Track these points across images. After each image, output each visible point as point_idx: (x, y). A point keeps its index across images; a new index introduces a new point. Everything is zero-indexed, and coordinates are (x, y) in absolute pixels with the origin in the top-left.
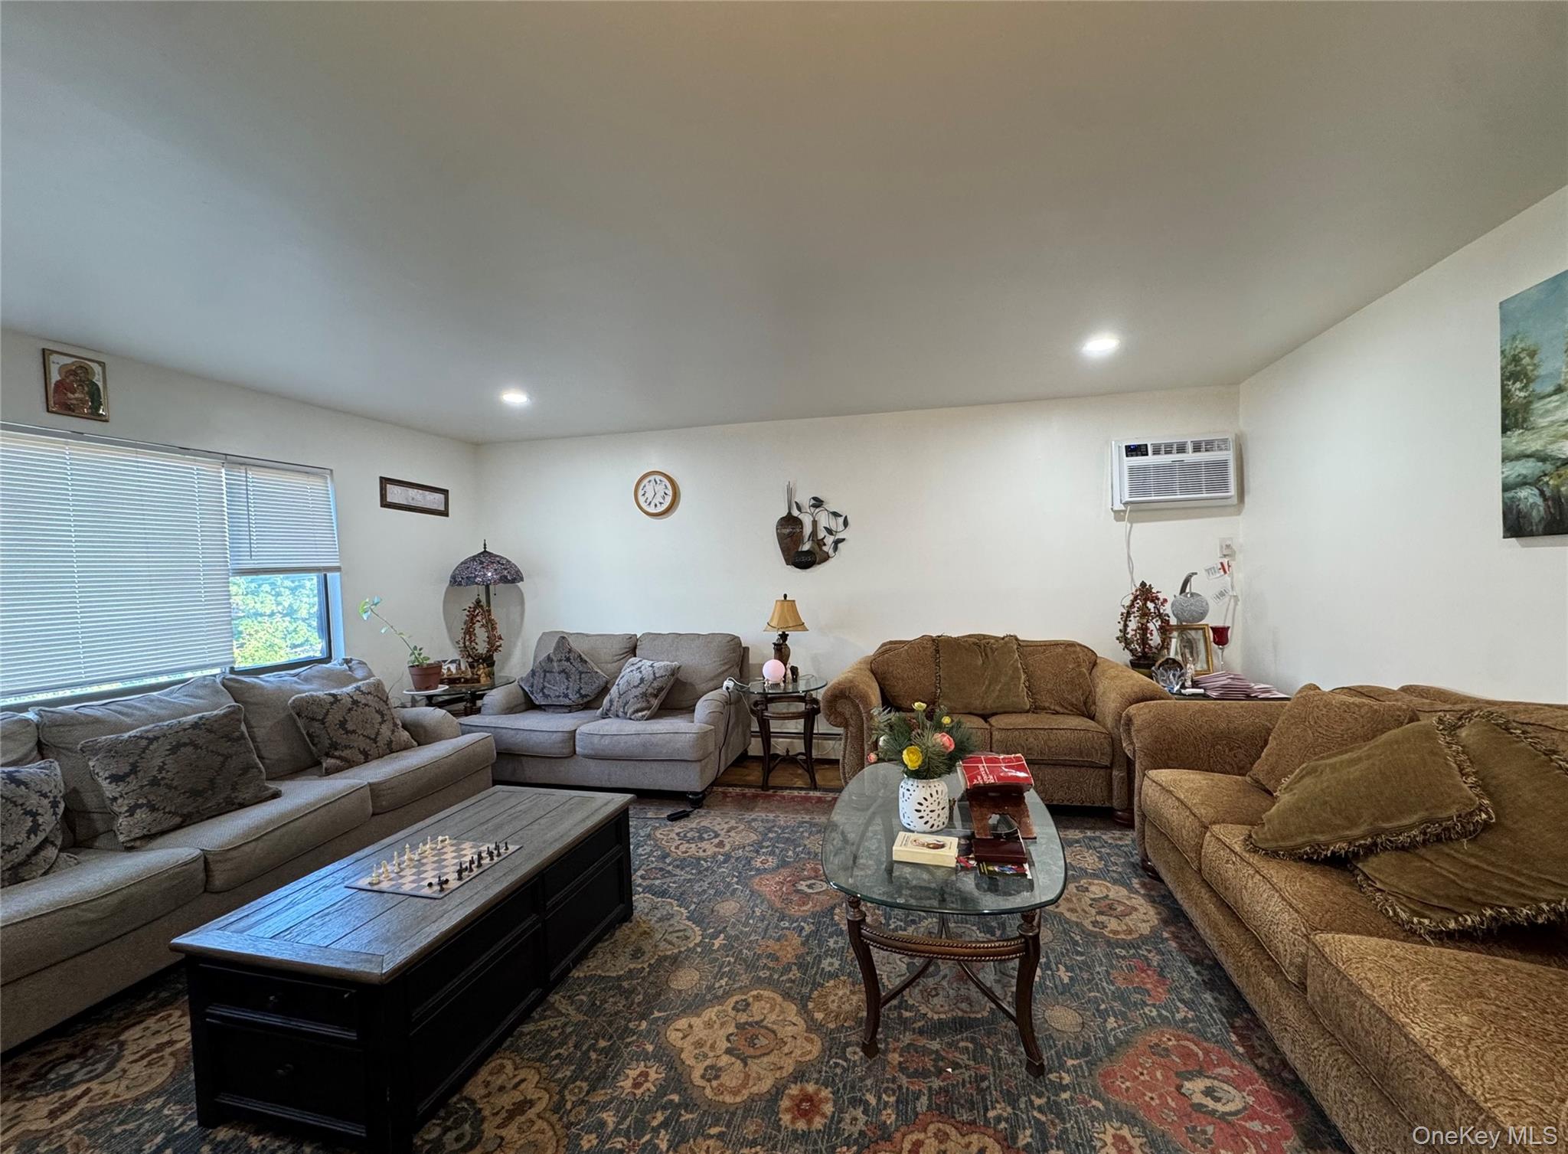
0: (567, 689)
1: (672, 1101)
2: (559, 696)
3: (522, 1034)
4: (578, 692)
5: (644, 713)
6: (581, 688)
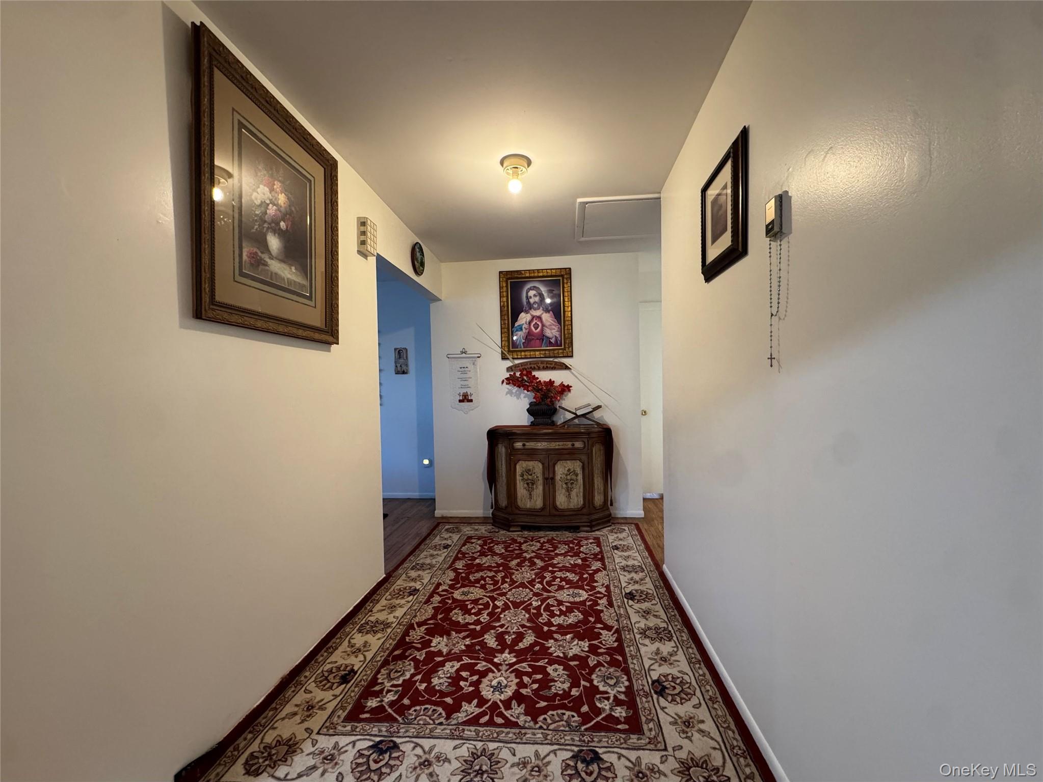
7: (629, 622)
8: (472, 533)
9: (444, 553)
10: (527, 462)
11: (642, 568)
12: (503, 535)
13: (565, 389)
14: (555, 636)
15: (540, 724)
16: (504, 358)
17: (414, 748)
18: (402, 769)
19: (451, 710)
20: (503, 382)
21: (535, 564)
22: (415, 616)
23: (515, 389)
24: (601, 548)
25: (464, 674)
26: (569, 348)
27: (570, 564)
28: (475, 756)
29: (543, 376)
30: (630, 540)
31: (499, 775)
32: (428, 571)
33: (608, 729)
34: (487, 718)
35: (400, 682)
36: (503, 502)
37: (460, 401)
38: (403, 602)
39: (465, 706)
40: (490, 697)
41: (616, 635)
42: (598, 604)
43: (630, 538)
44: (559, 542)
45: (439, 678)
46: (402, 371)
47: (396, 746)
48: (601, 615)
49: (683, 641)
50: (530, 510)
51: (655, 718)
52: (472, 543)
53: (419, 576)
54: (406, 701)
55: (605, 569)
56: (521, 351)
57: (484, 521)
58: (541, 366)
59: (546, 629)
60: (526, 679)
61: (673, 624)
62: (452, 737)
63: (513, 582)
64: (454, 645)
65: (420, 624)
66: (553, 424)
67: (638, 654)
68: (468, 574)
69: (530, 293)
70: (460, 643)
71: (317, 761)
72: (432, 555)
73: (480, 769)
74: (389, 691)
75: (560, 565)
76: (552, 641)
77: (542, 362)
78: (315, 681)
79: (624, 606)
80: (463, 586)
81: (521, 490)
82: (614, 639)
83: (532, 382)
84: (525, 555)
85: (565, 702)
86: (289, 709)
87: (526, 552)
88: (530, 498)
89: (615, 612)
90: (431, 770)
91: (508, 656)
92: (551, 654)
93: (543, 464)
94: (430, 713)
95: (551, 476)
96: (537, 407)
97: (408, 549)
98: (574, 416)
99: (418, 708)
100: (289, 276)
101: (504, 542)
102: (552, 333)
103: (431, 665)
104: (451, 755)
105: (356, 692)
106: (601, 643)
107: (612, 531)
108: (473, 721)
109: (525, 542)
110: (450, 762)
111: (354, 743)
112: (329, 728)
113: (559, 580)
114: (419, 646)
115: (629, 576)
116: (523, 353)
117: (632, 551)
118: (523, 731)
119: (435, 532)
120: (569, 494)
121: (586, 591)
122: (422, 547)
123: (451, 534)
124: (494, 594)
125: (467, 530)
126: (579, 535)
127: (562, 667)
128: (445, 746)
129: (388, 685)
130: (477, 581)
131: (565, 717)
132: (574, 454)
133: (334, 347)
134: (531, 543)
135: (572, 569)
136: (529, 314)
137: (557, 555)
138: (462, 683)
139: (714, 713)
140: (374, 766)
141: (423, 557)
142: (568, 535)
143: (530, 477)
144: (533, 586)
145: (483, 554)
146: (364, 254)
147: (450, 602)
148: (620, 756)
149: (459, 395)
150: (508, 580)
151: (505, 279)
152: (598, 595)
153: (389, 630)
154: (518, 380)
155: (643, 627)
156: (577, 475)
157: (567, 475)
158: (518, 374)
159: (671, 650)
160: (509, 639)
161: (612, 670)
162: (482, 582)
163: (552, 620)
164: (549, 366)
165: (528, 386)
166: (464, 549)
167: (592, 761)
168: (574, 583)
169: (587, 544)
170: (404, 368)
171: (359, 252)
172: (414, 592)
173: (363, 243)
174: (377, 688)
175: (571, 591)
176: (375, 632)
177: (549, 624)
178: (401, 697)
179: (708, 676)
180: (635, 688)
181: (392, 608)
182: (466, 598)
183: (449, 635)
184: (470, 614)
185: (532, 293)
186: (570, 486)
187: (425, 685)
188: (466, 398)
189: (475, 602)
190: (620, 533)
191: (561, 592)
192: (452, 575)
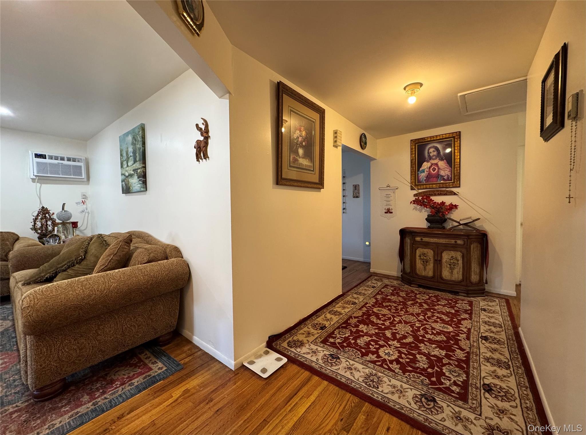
7: (478, 351)
8: (389, 283)
9: (372, 290)
10: (423, 249)
11: (501, 326)
12: (406, 287)
13: (453, 207)
14: (426, 343)
15: (406, 376)
16: (412, 189)
17: (346, 362)
18: (340, 366)
19: (363, 355)
20: (411, 203)
21: (423, 306)
22: (354, 314)
23: (419, 207)
24: (472, 307)
25: (372, 343)
26: (457, 181)
27: (446, 311)
28: (371, 374)
29: (438, 199)
30: (498, 308)
31: (381, 385)
32: (362, 296)
33: (445, 392)
34: (380, 363)
35: (343, 336)
36: (408, 270)
37: (385, 213)
38: (349, 306)
39: (370, 355)
40: (383, 356)
41: (466, 354)
42: (459, 336)
43: (498, 306)
44: (442, 298)
45: (361, 341)
46: (356, 196)
47: (339, 358)
48: (459, 342)
49: (518, 373)
50: (424, 277)
51: (479, 400)
52: (388, 288)
53: (358, 297)
54: (345, 344)
55: (471, 319)
56: (423, 185)
57: (396, 278)
58: (437, 193)
59: (421, 338)
60: (403, 356)
61: (513, 362)
62: (362, 364)
63: (407, 312)
64: (370, 330)
65: (355, 317)
66: (444, 228)
67: (479, 368)
68: (382, 302)
69: (430, 150)
70: (373, 331)
71: (310, 351)
72: (365, 290)
73: (373, 380)
74: (338, 338)
75: (439, 310)
76: (423, 345)
77: (437, 191)
78: (311, 325)
79: (478, 342)
80: (379, 307)
81: (419, 264)
82: (464, 356)
83: (430, 203)
84: (417, 300)
85: (423, 372)
86: (301, 331)
87: (418, 299)
88: (425, 270)
89: (470, 343)
90: (352, 371)
91: (396, 343)
92: (421, 350)
93: (434, 251)
94: (354, 352)
95: (439, 259)
96: (432, 218)
97: (355, 284)
98: (458, 224)
99: (350, 348)
100: (306, 163)
101: (406, 291)
102: (445, 173)
103: (358, 335)
104: (361, 370)
105: (325, 335)
106: (454, 355)
107: (484, 300)
108: (374, 362)
109: (419, 294)
110: (360, 372)
111: (323, 351)
112: (315, 342)
113: (436, 317)
114: (354, 326)
115: (487, 327)
116: (424, 186)
117: (496, 315)
118: (397, 375)
119: (369, 279)
120: (452, 272)
121: (452, 327)
122: (361, 285)
123: (377, 282)
124: (395, 315)
125: (386, 281)
126: (457, 297)
127: (426, 358)
128: (360, 367)
129: (338, 336)
130: (387, 306)
131: (421, 378)
132: (456, 247)
133: (322, 190)
134: (423, 295)
135: (447, 314)
136: (429, 163)
137: (438, 305)
138: (370, 346)
139: (525, 415)
140: (330, 361)
141: (361, 289)
142: (450, 296)
143: (425, 258)
144: (419, 317)
145: (392, 294)
146: (336, 146)
147: (371, 312)
148: (448, 406)
149: (385, 209)
150: (404, 310)
151: (414, 144)
152: (461, 332)
153: (341, 316)
154: (420, 201)
155: (489, 356)
156: (458, 261)
157: (450, 260)
158: (420, 198)
159: (505, 374)
160: (398, 336)
161: (457, 369)
162: (390, 308)
163: (426, 335)
164: (442, 193)
165: (427, 205)
166: (382, 290)
167: (431, 401)
168: (446, 322)
169: (462, 303)
170: (357, 195)
171: (334, 146)
172: (354, 303)
173: (336, 141)
174: (334, 336)
175: (442, 325)
176: (336, 315)
177: (424, 336)
178: (343, 342)
179: (531, 396)
180: (470, 382)
181: (344, 308)
182: (379, 313)
183: (368, 325)
184: (380, 320)
185: (431, 150)
186: (452, 266)
187: (354, 341)
188: (389, 211)
189: (384, 315)
190: (491, 302)
191: (436, 324)
192: (374, 300)
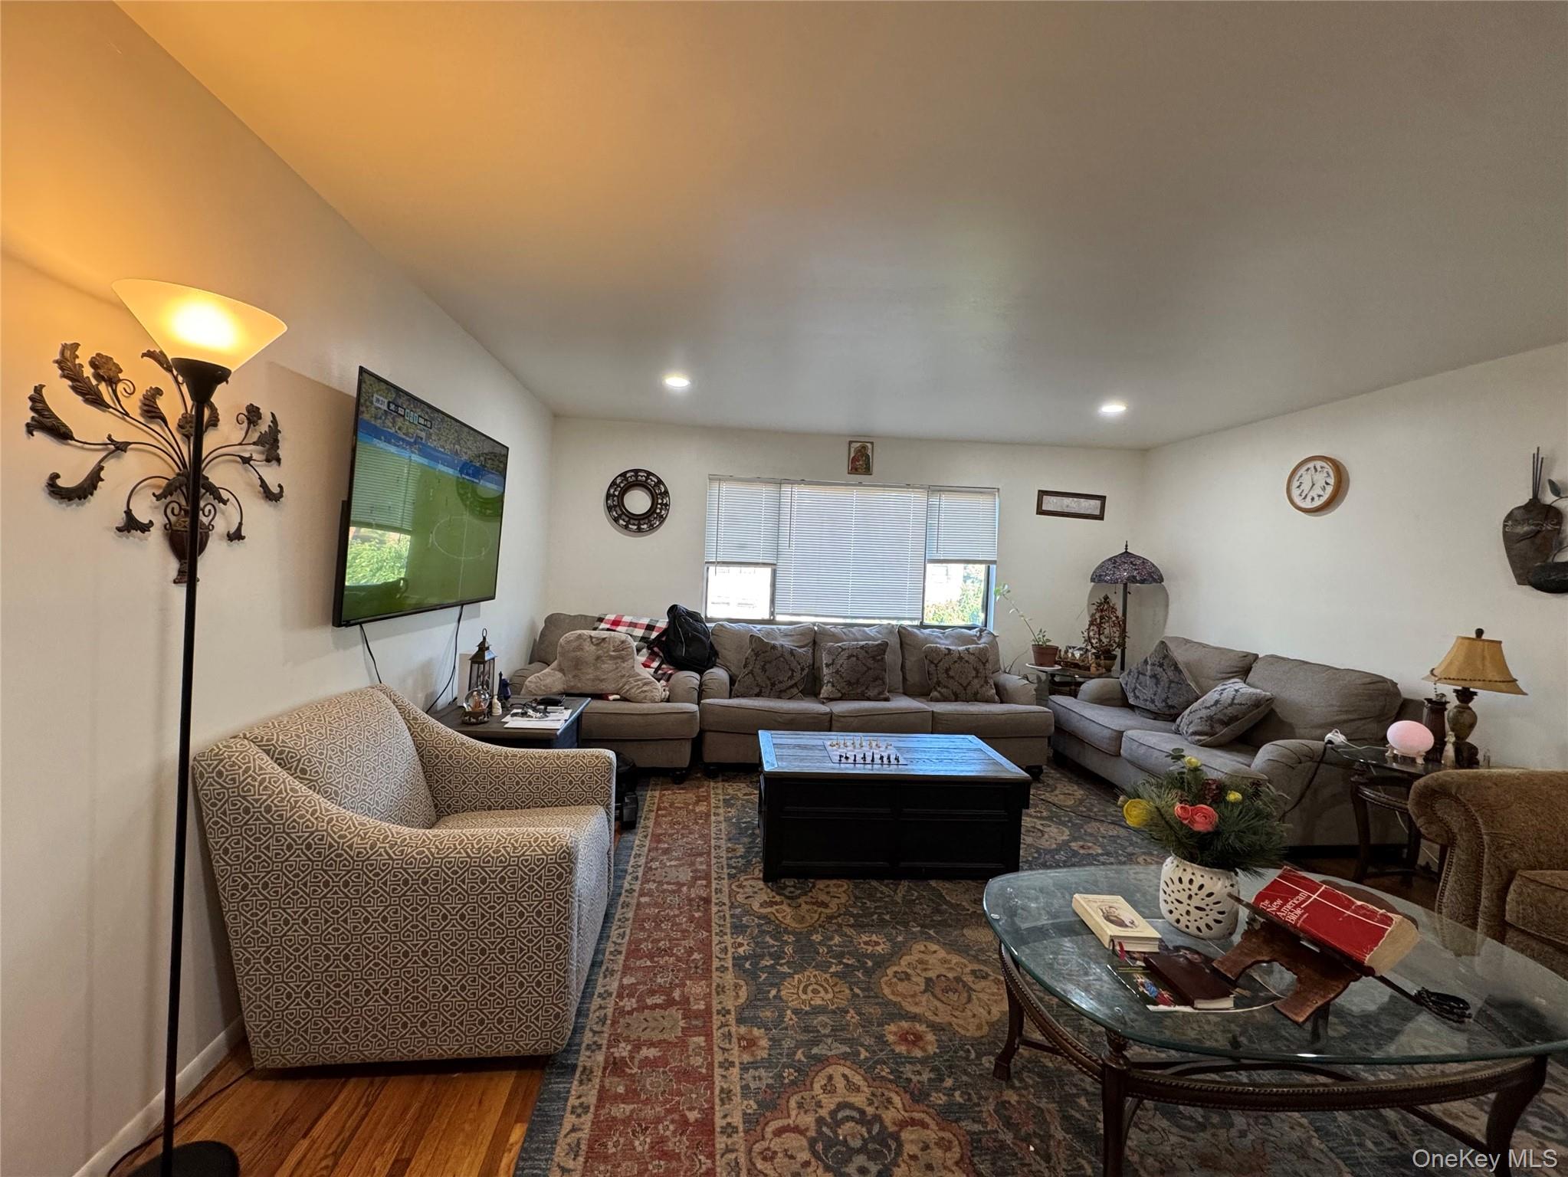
0: (1155, 695)
1: (867, 963)
2: (1147, 700)
3: (869, 884)
4: (1165, 700)
5: (1202, 738)
6: (1168, 698)
